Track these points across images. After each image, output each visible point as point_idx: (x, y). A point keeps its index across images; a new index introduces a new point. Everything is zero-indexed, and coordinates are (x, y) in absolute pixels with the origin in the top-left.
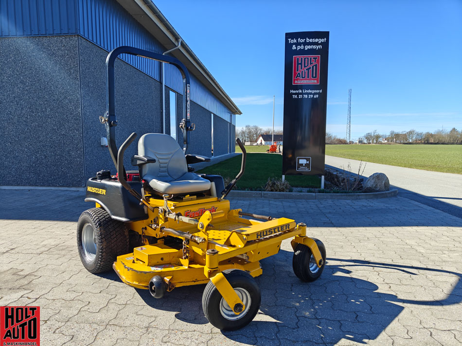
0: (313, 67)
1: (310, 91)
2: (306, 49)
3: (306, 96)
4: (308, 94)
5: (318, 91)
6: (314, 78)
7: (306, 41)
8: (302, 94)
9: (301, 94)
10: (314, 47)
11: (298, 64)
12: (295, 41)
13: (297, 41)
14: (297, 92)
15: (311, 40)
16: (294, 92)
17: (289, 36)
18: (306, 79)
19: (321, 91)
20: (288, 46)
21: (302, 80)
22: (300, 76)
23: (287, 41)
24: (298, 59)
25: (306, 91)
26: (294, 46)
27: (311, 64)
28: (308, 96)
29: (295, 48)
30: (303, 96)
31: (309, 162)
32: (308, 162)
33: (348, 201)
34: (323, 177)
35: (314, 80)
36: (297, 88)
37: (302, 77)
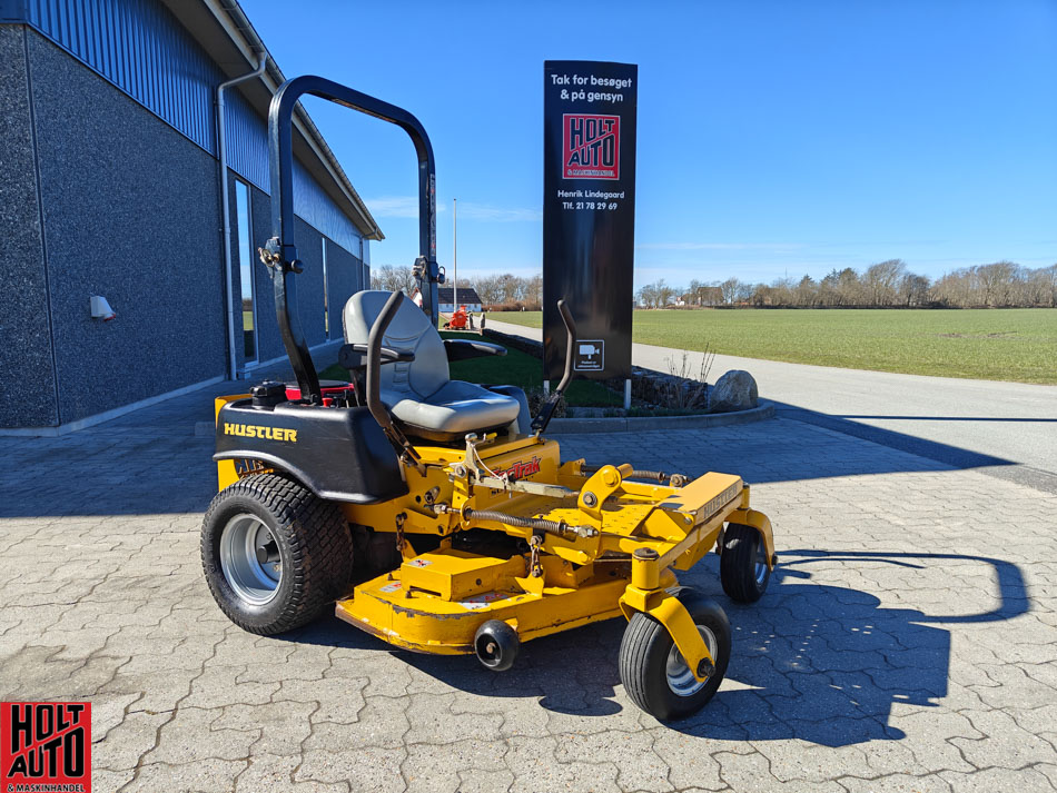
0: (605, 141)
1: (599, 195)
2: (591, 100)
3: (592, 206)
4: (596, 200)
5: (616, 195)
6: (609, 165)
7: (589, 81)
8: (584, 200)
9: (580, 200)
10: (608, 97)
11: (574, 132)
12: (567, 81)
13: (571, 81)
14: (573, 194)
15: (600, 82)
16: (566, 195)
17: (552, 67)
18: (591, 168)
19: (622, 195)
20: (551, 91)
21: (582, 168)
22: (578, 160)
23: (548, 80)
24: (573, 121)
25: (591, 195)
26: (564, 92)
27: (601, 133)
28: (596, 206)
29: (567, 97)
30: (585, 206)
31: (601, 351)
32: (598, 351)
33: (695, 432)
34: (629, 382)
35: (608, 169)
36: (571, 185)
37: (583, 163)
